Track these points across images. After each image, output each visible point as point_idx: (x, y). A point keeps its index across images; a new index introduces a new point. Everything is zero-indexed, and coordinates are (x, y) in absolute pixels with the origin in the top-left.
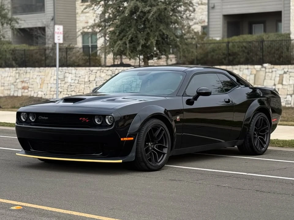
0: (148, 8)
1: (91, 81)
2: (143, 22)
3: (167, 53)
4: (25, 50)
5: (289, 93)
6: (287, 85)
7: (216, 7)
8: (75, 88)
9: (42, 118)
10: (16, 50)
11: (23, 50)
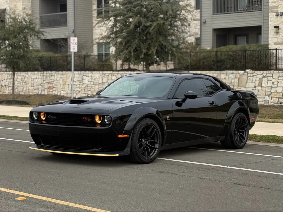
0: (149, 23)
1: (104, 83)
2: (145, 35)
3: (165, 61)
4: (50, 57)
5: (267, 94)
6: (266, 87)
7: (207, 23)
8: (91, 88)
9: (51, 117)
10: (44, 57)
11: (49, 57)
